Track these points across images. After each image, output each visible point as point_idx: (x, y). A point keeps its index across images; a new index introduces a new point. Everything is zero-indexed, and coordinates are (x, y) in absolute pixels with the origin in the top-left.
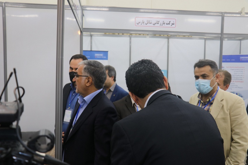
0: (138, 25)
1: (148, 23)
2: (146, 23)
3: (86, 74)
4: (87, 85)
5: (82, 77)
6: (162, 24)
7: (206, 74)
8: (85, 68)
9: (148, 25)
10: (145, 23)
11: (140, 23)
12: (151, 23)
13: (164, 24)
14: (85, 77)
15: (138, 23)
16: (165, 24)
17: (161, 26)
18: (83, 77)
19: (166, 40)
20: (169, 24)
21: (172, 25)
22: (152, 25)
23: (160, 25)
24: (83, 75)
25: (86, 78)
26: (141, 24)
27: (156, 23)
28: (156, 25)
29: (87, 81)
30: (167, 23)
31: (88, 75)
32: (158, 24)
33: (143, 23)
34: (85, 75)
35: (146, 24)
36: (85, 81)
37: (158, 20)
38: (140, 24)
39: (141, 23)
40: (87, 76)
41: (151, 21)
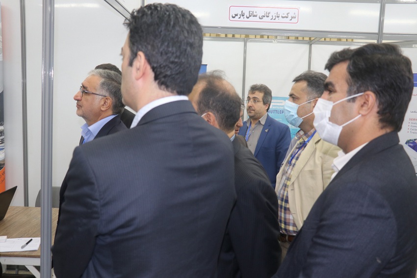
0: (233, 19)
1: (250, 16)
2: (248, 16)
3: (104, 93)
4: (103, 109)
5: (96, 96)
6: (274, 18)
7: (295, 94)
8: (103, 84)
9: (251, 18)
10: (245, 16)
11: (236, 15)
12: (256, 16)
13: (278, 17)
14: (100, 97)
15: (234, 16)
16: (280, 17)
17: (273, 21)
18: (98, 96)
19: (307, 46)
20: (287, 17)
21: (291, 20)
22: (257, 19)
23: (272, 19)
24: (97, 93)
25: (103, 98)
26: (240, 18)
27: (264, 16)
28: (265, 19)
29: (103, 103)
30: (283, 16)
31: (107, 94)
32: (268, 17)
33: (243, 16)
34: (101, 93)
35: (248, 18)
36: (100, 102)
37: (268, 10)
38: (237, 18)
39: (239, 16)
40: (106, 97)
41: (256, 12)
